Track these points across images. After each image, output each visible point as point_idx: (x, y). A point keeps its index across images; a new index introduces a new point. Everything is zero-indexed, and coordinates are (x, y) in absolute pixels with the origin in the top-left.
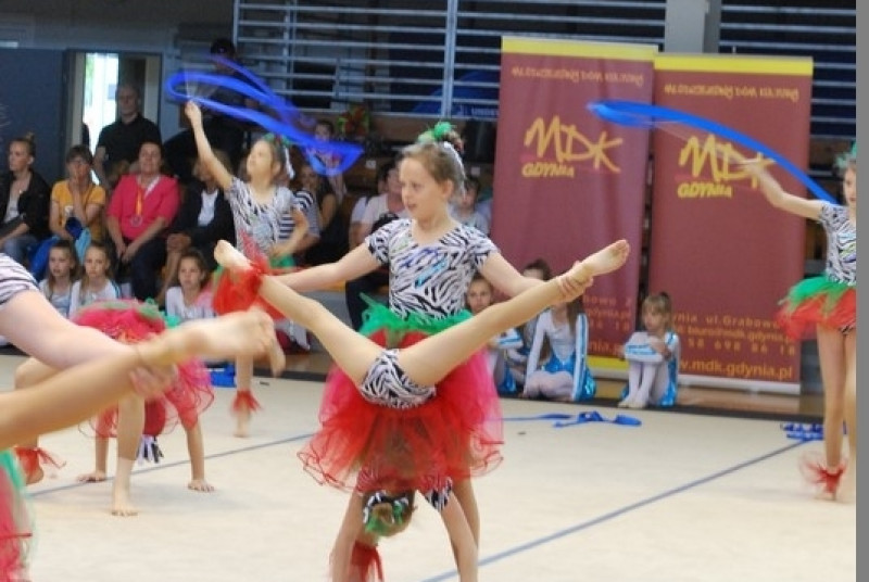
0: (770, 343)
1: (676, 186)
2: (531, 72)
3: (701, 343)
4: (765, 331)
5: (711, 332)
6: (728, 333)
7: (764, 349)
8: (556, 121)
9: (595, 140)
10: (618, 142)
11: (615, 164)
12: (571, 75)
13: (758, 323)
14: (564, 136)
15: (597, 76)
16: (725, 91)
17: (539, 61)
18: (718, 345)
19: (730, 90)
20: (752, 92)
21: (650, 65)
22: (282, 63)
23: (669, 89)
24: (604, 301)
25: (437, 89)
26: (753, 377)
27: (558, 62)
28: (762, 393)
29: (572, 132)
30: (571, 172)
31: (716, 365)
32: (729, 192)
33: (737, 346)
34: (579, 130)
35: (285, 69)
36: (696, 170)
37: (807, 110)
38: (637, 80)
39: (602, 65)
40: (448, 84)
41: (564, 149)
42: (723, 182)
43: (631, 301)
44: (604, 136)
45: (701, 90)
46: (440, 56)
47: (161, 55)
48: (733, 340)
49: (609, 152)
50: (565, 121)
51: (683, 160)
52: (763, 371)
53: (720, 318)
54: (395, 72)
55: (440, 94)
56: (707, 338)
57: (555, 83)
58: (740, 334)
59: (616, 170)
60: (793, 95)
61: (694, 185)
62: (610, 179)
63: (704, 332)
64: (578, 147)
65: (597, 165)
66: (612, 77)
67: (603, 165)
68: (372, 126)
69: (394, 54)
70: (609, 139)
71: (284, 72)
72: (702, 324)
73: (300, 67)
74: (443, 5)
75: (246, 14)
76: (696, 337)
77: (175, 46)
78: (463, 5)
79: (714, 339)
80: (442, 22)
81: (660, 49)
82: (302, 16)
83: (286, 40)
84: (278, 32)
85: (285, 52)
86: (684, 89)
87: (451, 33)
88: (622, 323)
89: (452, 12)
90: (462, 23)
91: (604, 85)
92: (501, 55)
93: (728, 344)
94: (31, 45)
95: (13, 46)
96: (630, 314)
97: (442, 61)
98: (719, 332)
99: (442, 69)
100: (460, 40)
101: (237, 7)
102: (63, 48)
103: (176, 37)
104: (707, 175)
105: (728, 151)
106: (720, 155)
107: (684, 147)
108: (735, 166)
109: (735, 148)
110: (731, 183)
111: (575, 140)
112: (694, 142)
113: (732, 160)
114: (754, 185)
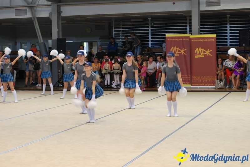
0: (212, 80)
1: (195, 56)
2: (171, 40)
3: (201, 81)
4: (211, 78)
5: (202, 79)
7: (211, 81)
8: (175, 47)
9: (182, 50)
10: (186, 50)
11: (185, 53)
12: (177, 40)
13: (210, 77)
14: (177, 49)
15: (181, 39)
16: (202, 40)
17: (172, 38)
18: (203, 81)
19: (203, 40)
20: (206, 40)
21: (189, 37)
22: (120, 41)
24: (185, 75)
26: (210, 86)
27: (175, 38)
28: (211, 88)
29: (178, 49)
30: (178, 55)
31: (203, 84)
33: (207, 81)
34: (179, 48)
36: (198, 53)
37: (216, 42)
38: (188, 39)
39: (182, 37)
40: (150, 43)
41: (177, 52)
42: (203, 55)
43: (189, 75)
44: (183, 49)
45: (198, 40)
48: (206, 80)
49: (184, 51)
50: (177, 47)
51: (196, 52)
52: (211, 84)
53: (204, 77)
55: (149, 44)
56: (201, 80)
57: (175, 41)
58: (207, 79)
59: (186, 54)
60: (213, 40)
61: (198, 56)
62: (185, 56)
63: (201, 79)
65: (182, 54)
66: (184, 39)
67: (183, 53)
71: (121, 43)
72: (200, 78)
74: (148, 30)
75: (115, 34)
76: (200, 80)
77: (100, 40)
78: (151, 30)
79: (203, 80)
80: (148, 33)
81: (191, 34)
82: (123, 33)
83: (121, 37)
84: (119, 36)
85: (121, 39)
86: (195, 40)
87: (150, 34)
88: (188, 79)
89: (150, 31)
90: (152, 33)
91: (183, 41)
92: (165, 37)
93: (205, 81)
94: (75, 42)
95: (72, 42)
96: (190, 77)
97: (149, 39)
98: (203, 79)
99: (149, 40)
100: (151, 35)
101: (114, 33)
102: (80, 42)
103: (100, 38)
104: (200, 54)
105: (203, 50)
106: (202, 51)
107: (195, 49)
108: (204, 52)
109: (204, 49)
110: (204, 55)
111: (179, 50)
112: (197, 49)
113: (204, 51)
114: (208, 55)
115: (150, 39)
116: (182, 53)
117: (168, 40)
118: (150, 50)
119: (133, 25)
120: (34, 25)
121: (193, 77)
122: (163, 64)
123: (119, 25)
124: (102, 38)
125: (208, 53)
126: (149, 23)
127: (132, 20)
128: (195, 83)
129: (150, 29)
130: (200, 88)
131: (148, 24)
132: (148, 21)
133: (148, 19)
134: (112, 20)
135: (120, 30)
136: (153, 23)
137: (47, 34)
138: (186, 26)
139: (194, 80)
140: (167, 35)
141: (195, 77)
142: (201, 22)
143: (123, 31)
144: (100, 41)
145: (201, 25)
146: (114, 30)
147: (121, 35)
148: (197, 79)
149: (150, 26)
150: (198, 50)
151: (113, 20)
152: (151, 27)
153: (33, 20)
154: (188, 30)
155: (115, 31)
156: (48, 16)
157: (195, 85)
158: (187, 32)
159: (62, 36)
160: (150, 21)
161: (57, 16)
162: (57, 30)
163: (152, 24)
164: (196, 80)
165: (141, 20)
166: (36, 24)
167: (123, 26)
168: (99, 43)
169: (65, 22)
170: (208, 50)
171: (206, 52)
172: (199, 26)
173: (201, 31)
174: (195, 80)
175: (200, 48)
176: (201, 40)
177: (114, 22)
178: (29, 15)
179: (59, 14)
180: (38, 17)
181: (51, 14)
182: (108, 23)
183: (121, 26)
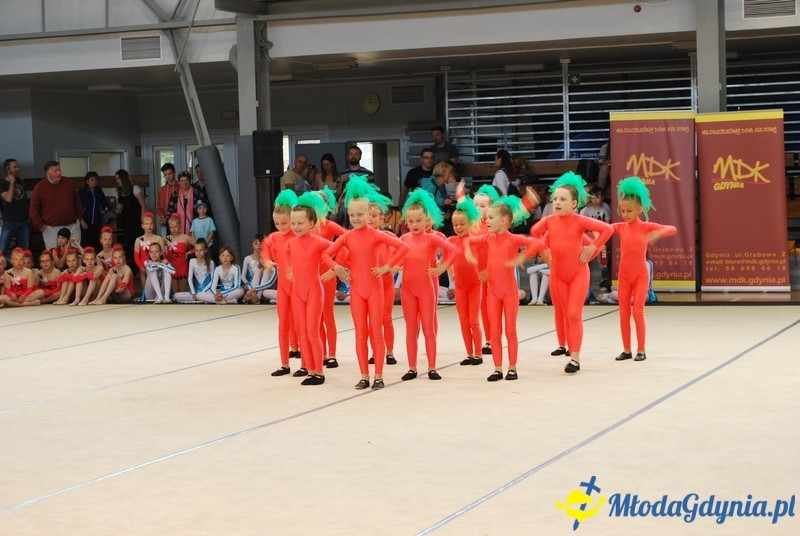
0: (771, 265)
1: (713, 185)
2: (627, 130)
3: (733, 268)
4: (768, 258)
5: (738, 262)
6: (747, 262)
7: (768, 268)
8: (643, 155)
9: (665, 164)
10: (678, 163)
11: (677, 176)
12: (649, 130)
13: (764, 255)
14: (648, 163)
15: (664, 129)
16: (736, 131)
17: (631, 124)
18: (742, 269)
19: (739, 130)
20: (751, 130)
21: (693, 120)
22: (471, 138)
23: (704, 132)
24: (678, 250)
25: (561, 145)
26: (763, 285)
27: (642, 123)
28: (769, 292)
29: (652, 160)
30: (654, 182)
31: (743, 280)
32: (742, 185)
33: (753, 268)
34: (655, 159)
35: (473, 141)
36: (723, 175)
37: (782, 137)
38: (686, 129)
39: (665, 123)
40: (567, 141)
41: (648, 170)
42: (738, 180)
43: (692, 249)
44: (670, 161)
45: (722, 131)
46: (561, 127)
47: (399, 140)
48: (751, 265)
49: (673, 170)
50: (647, 155)
51: (715, 171)
52: (769, 280)
53: (743, 254)
54: (536, 137)
55: (563, 147)
56: (736, 265)
57: (640, 134)
58: (754, 261)
59: (678, 179)
60: (774, 130)
61: (723, 183)
62: (675, 184)
63: (734, 262)
64: (656, 169)
65: (667, 178)
66: (672, 129)
67: (670, 177)
68: (527, 168)
69: (536, 128)
70: (672, 163)
71: (473, 143)
72: (733, 258)
73: (481, 140)
74: (560, 99)
75: (452, 114)
76: (730, 265)
77: (407, 135)
78: (571, 99)
79: (740, 265)
80: (560, 108)
82: (480, 112)
83: (472, 125)
84: (468, 122)
85: (472, 132)
86: (713, 132)
87: (566, 114)
88: (688, 261)
89: (566, 103)
90: (571, 108)
91: (667, 134)
92: (609, 123)
93: (748, 268)
94: (327, 141)
95: (318, 142)
96: (692, 256)
97: (562, 129)
98: (743, 261)
99: (563, 134)
100: (572, 117)
101: (447, 110)
102: (345, 141)
103: (406, 130)
104: (729, 177)
105: (740, 163)
106: (735, 166)
107: (715, 163)
108: (745, 171)
109: (743, 162)
110: (743, 180)
111: (654, 165)
112: (720, 160)
113: (742, 168)
114: (756, 180)
115: (567, 130)
116: (664, 175)
117: (618, 130)
119: (515, 83)
120: (182, 90)
121: (707, 255)
123: (468, 85)
124: (415, 127)
125: (755, 172)
126: (563, 76)
127: (508, 68)
128: (716, 275)
129: (565, 95)
130: (730, 292)
131: (560, 81)
132: (560, 69)
133: (558, 63)
134: (442, 68)
135: (471, 103)
136: (577, 76)
137: (223, 116)
138: (688, 84)
139: (710, 265)
140: (615, 116)
141: (713, 255)
142: (729, 71)
143: (480, 103)
144: (408, 138)
145: (730, 81)
146: (447, 100)
147: (472, 116)
148: (721, 262)
149: (565, 88)
150: (722, 165)
151: (446, 70)
152: (571, 89)
153: (180, 71)
154: (693, 97)
155: (451, 104)
156: (228, 60)
157: (716, 281)
158: (690, 105)
159: (272, 126)
160: (565, 69)
161: (256, 57)
162: (256, 104)
163: (575, 79)
164: (718, 265)
165: (540, 67)
166: (187, 85)
167: (478, 86)
168: (405, 146)
170: (758, 163)
171: (749, 172)
173: (730, 101)
174: (714, 266)
175: (730, 157)
176: (734, 131)
177: (449, 75)
178: (166, 58)
179: (262, 53)
180: (195, 62)
181: (234, 52)
182: (434, 79)
183: (475, 90)
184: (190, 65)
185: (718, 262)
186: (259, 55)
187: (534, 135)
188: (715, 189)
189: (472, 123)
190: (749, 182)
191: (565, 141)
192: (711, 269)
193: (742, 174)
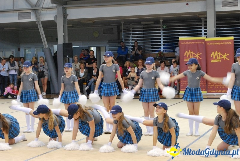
2: (185, 43)
3: (217, 87)
5: (219, 85)
6: (222, 85)
8: (190, 51)
9: (197, 54)
10: (201, 54)
12: (192, 43)
14: (191, 53)
15: (196, 43)
16: (218, 44)
17: (186, 41)
18: (220, 87)
20: (223, 43)
21: (204, 40)
22: (130, 46)
23: (208, 44)
27: (189, 41)
29: (192, 53)
31: (220, 91)
33: (224, 87)
34: (194, 52)
36: (214, 58)
37: (233, 45)
38: (203, 43)
39: (197, 41)
40: (162, 47)
41: (191, 56)
42: (219, 59)
44: (198, 53)
45: (214, 44)
46: (160, 42)
47: (105, 46)
49: (199, 56)
50: (191, 51)
51: (212, 56)
54: (152, 45)
55: (161, 49)
57: (189, 44)
59: (201, 59)
60: (230, 43)
61: (214, 60)
62: (200, 60)
65: (197, 58)
66: (199, 43)
69: (152, 42)
70: (199, 54)
72: (217, 84)
74: (160, 33)
75: (125, 38)
76: (216, 86)
77: (108, 44)
78: (163, 33)
80: (160, 36)
81: (207, 37)
82: (133, 37)
83: (131, 41)
84: (129, 40)
85: (131, 43)
86: (211, 44)
87: (162, 38)
88: (204, 85)
89: (162, 34)
90: (163, 36)
91: (197, 44)
92: (179, 40)
93: (222, 87)
94: (82, 46)
95: (79, 46)
101: (123, 36)
102: (88, 46)
103: (108, 43)
104: (216, 58)
105: (220, 54)
106: (218, 54)
108: (221, 56)
109: (221, 53)
110: (221, 59)
111: (193, 54)
112: (213, 53)
114: (225, 59)
115: (162, 43)
117: (182, 43)
118: (162, 54)
119: (144, 28)
120: (38, 29)
121: (209, 83)
122: (176, 69)
123: (129, 28)
124: (111, 42)
125: (224, 57)
126: (161, 25)
127: (142, 23)
128: (211, 89)
129: (162, 32)
130: (216, 95)
131: (160, 27)
132: (160, 23)
133: (159, 21)
134: (121, 23)
135: (130, 34)
136: (165, 26)
137: (52, 38)
138: (201, 28)
139: (210, 86)
140: (181, 38)
142: (217, 24)
143: (133, 34)
145: (217, 27)
146: (123, 33)
148: (213, 85)
149: (161, 29)
150: (214, 54)
151: (123, 23)
152: (163, 30)
153: (38, 23)
154: (203, 32)
155: (124, 35)
156: (54, 20)
157: (212, 91)
158: (202, 35)
159: (68, 41)
160: (161, 23)
161: (63, 19)
162: (63, 34)
163: (164, 27)
165: (153, 23)
166: (40, 28)
167: (132, 29)
168: (107, 48)
169: (71, 25)
170: (225, 54)
171: (223, 57)
172: (214, 28)
173: (217, 33)
174: (211, 86)
175: (216, 52)
177: (124, 25)
178: (33, 19)
179: (65, 17)
180: (43, 20)
181: (56, 17)
182: (117, 26)
183: (131, 30)
184: (41, 21)
185: (212, 85)
186: (64, 18)
187: (151, 44)
188: (212, 62)
189: (130, 41)
190: (222, 60)
191: (161, 46)
192: (210, 88)
193: (220, 57)
